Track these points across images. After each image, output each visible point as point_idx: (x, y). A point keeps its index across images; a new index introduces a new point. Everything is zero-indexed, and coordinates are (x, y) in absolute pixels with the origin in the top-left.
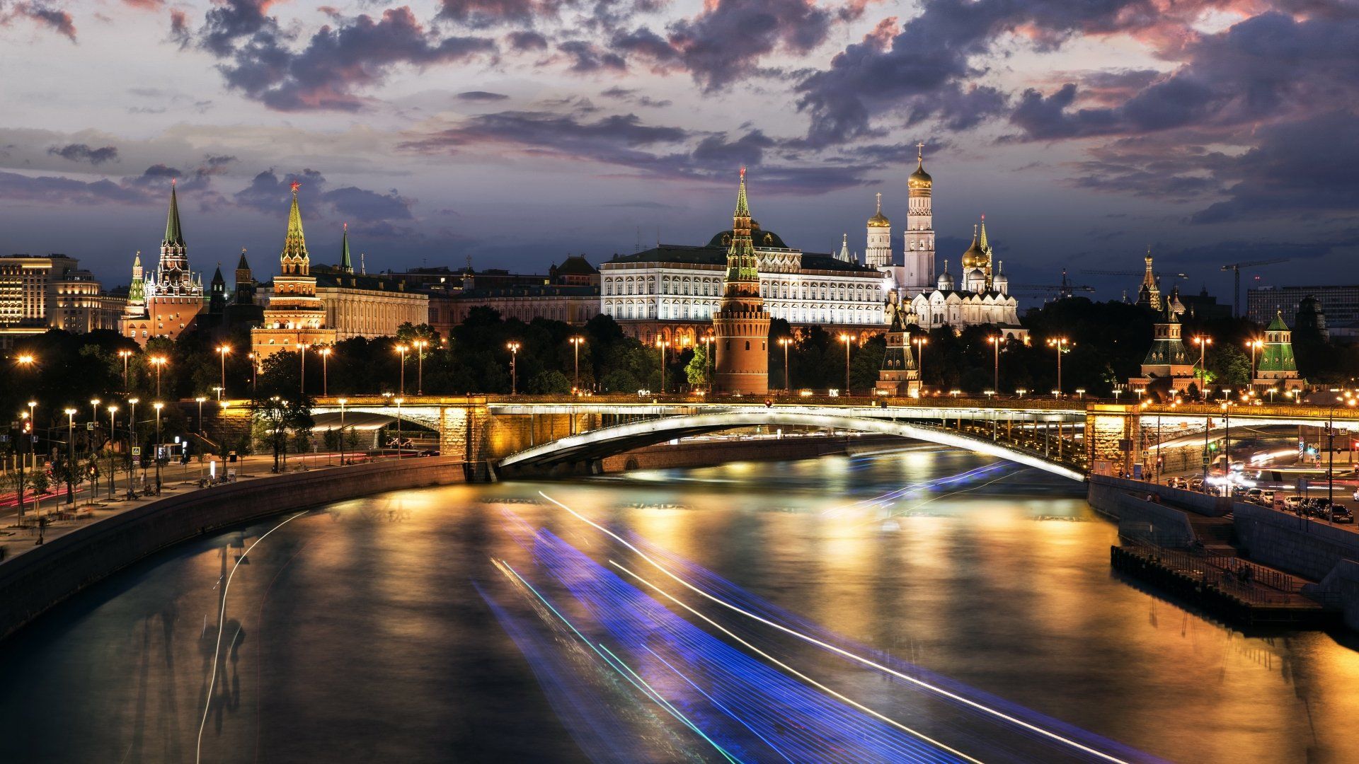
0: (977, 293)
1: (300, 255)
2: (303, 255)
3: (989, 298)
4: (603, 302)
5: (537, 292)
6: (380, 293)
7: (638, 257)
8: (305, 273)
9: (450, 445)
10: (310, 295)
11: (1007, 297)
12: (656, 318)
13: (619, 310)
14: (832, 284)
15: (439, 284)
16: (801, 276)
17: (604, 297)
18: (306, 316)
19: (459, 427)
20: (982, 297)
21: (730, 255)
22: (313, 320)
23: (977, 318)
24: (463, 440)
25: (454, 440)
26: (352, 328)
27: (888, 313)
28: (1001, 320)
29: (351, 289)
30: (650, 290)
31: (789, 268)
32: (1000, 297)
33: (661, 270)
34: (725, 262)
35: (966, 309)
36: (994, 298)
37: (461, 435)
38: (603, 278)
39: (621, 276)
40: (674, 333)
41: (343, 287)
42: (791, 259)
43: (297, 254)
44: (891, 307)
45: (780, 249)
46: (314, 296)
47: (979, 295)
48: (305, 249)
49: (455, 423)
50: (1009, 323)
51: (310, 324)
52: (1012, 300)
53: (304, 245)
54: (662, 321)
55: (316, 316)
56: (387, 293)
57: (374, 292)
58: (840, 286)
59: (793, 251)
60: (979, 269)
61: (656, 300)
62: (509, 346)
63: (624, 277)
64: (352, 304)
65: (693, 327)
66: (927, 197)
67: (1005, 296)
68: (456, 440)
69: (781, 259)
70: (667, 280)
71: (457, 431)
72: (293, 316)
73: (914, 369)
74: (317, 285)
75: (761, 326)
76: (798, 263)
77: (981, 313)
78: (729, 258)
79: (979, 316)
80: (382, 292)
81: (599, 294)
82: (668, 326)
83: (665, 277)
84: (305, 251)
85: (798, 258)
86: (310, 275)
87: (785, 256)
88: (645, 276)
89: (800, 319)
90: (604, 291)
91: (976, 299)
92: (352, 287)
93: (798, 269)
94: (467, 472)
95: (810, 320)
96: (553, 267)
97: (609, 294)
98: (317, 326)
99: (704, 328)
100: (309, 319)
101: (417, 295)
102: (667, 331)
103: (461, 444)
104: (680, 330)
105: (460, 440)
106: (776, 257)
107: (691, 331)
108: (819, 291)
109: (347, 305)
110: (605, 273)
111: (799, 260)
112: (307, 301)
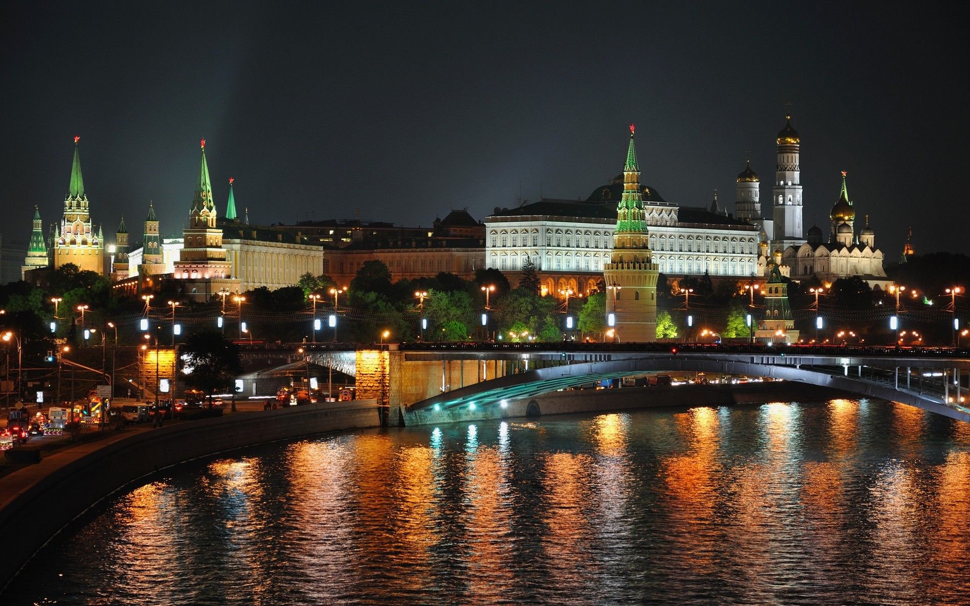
0: (845, 246)
1: (207, 208)
2: (210, 209)
3: (856, 251)
4: (488, 253)
5: (424, 244)
6: (279, 244)
7: (522, 210)
8: (212, 225)
9: (365, 390)
10: (217, 247)
11: (873, 250)
12: (540, 269)
13: (504, 261)
14: (707, 237)
15: (328, 236)
16: (677, 229)
17: (489, 250)
18: (213, 266)
19: (373, 373)
20: (850, 250)
21: (620, 209)
22: (220, 270)
23: (844, 270)
24: (378, 385)
25: (369, 385)
26: (253, 277)
27: (760, 265)
28: (868, 272)
29: (252, 241)
30: (534, 242)
31: (666, 222)
32: (867, 250)
33: (544, 223)
34: (615, 215)
35: (835, 261)
36: (861, 251)
37: (377, 380)
38: (488, 230)
39: (505, 228)
40: (557, 284)
41: (245, 239)
42: (668, 212)
43: (205, 207)
44: (763, 258)
45: (658, 203)
46: (220, 247)
47: (847, 248)
48: (212, 202)
49: (370, 369)
50: (876, 275)
51: (216, 274)
52: (878, 252)
53: (211, 200)
54: (545, 272)
55: (222, 266)
56: (285, 245)
57: (273, 244)
58: (715, 238)
59: (670, 205)
60: (847, 222)
61: (539, 252)
62: (417, 294)
63: (509, 230)
64: (253, 255)
65: (575, 278)
66: (795, 153)
67: (871, 248)
68: (372, 385)
69: (659, 212)
70: (550, 233)
71: (372, 376)
72: (201, 266)
73: (791, 319)
74: (224, 237)
75: (653, 277)
76: (675, 217)
77: (849, 265)
78: (619, 211)
79: (847, 268)
80: (280, 243)
81: (484, 245)
82: (551, 277)
83: (548, 230)
84: (212, 204)
85: (675, 211)
86: (217, 228)
87: (662, 210)
88: (529, 229)
89: (677, 270)
90: (489, 243)
91: (844, 251)
92: (254, 239)
93: (675, 222)
94: (382, 416)
95: (686, 270)
96: (438, 220)
97: (494, 246)
98: (223, 275)
99: (585, 279)
100: (216, 269)
101: (313, 246)
102: (551, 281)
103: (377, 388)
104: (562, 280)
105: (375, 385)
106: (654, 210)
107: (573, 282)
108: (695, 243)
109: (249, 256)
110: (490, 226)
111: (676, 214)
112: (214, 252)
